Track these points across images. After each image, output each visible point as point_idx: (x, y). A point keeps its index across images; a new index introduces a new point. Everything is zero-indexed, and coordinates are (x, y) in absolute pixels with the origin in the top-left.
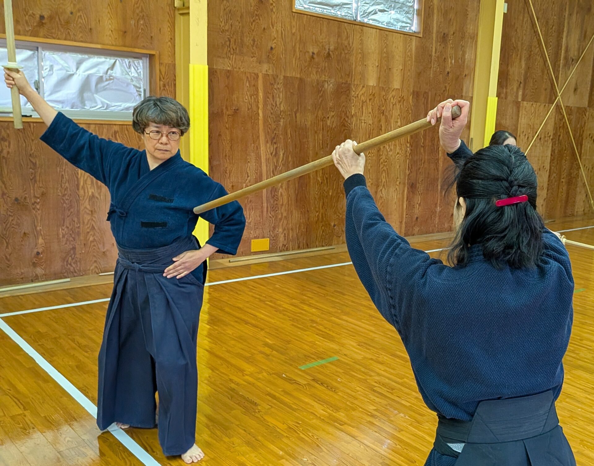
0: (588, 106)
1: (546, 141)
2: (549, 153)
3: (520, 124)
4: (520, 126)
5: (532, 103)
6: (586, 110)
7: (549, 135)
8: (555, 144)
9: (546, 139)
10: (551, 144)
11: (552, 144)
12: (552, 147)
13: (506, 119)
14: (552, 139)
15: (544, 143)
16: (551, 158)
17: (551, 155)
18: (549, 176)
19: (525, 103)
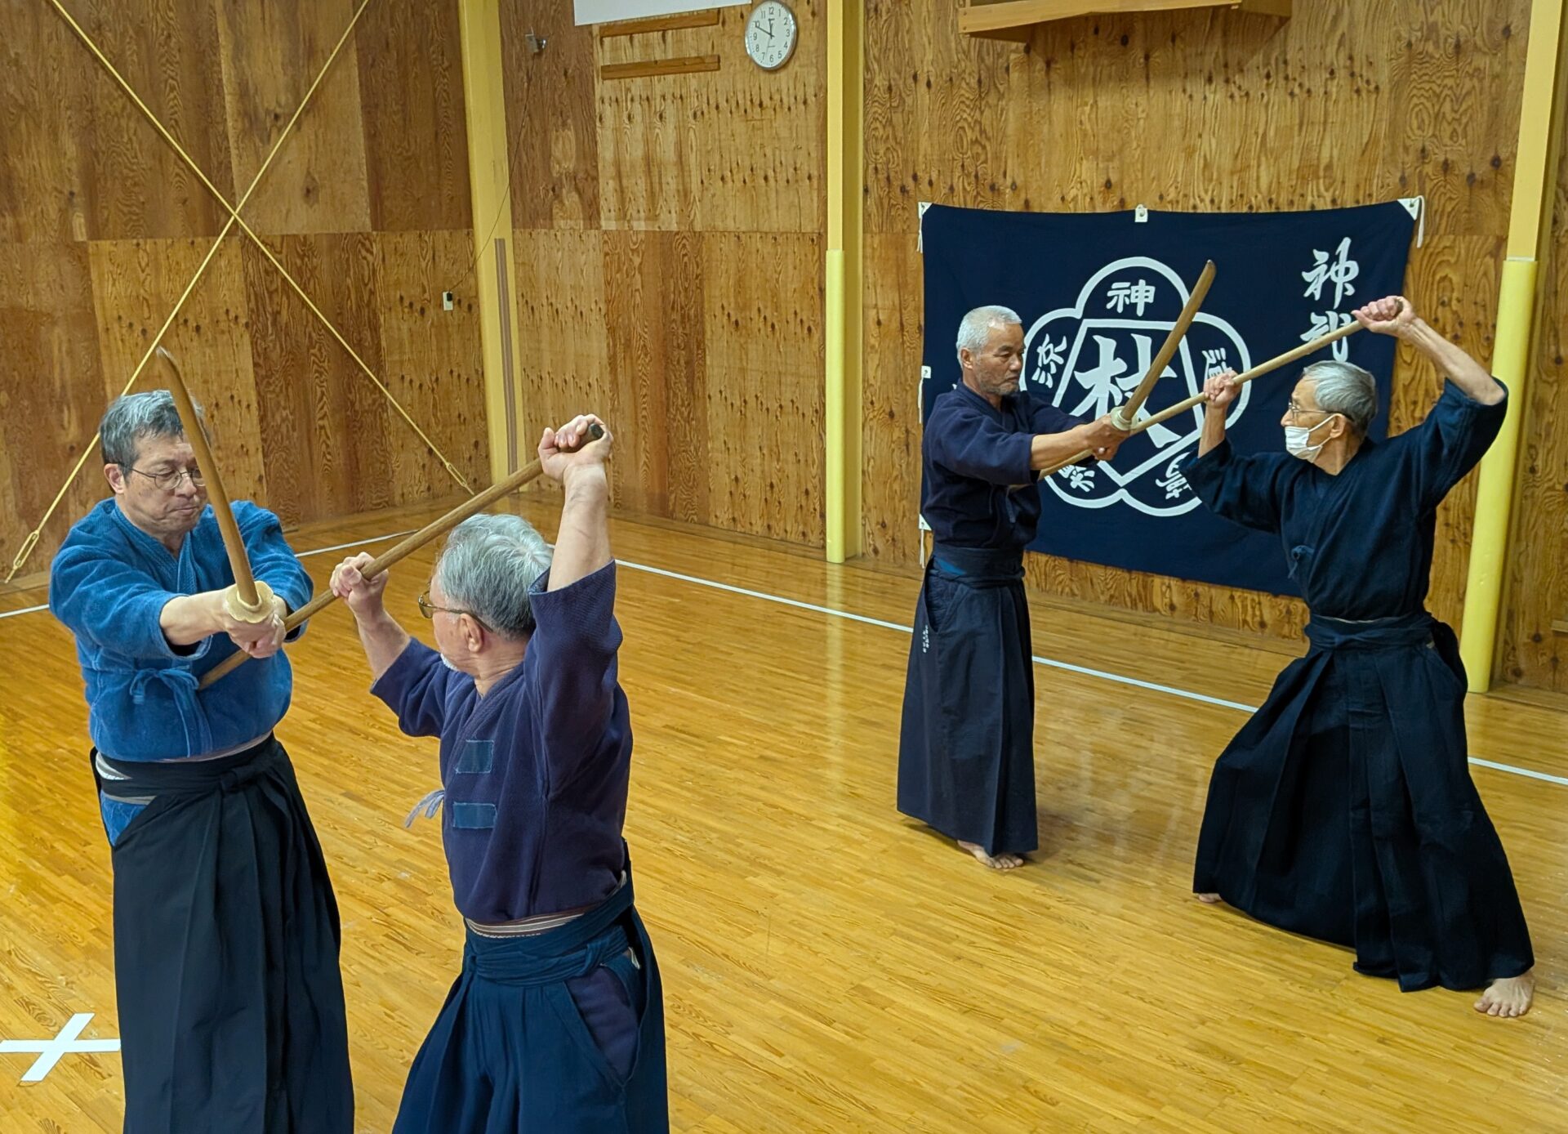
0: (375, 228)
1: (223, 332)
2: (246, 361)
3: (102, 298)
4: (103, 304)
5: (135, 241)
6: (368, 238)
7: (232, 315)
8: (264, 338)
9: (223, 325)
10: (247, 338)
11: (252, 337)
12: (254, 344)
13: (36, 294)
14: (247, 325)
15: (215, 339)
16: (256, 373)
17: (256, 365)
18: (262, 419)
19: (106, 245)
